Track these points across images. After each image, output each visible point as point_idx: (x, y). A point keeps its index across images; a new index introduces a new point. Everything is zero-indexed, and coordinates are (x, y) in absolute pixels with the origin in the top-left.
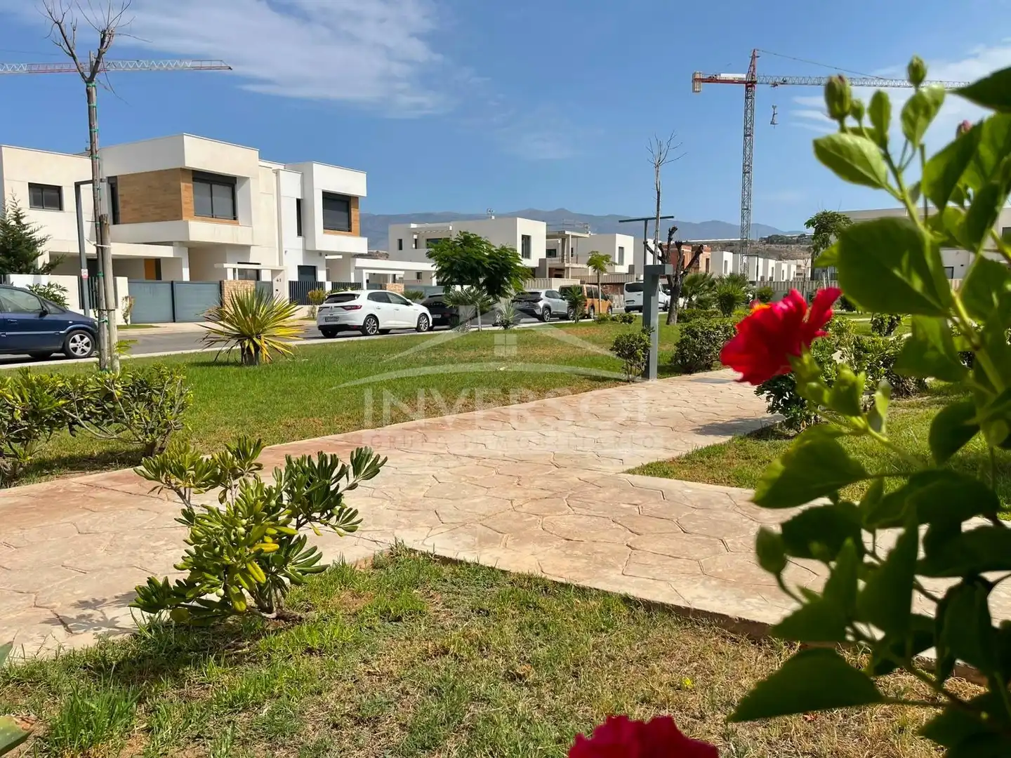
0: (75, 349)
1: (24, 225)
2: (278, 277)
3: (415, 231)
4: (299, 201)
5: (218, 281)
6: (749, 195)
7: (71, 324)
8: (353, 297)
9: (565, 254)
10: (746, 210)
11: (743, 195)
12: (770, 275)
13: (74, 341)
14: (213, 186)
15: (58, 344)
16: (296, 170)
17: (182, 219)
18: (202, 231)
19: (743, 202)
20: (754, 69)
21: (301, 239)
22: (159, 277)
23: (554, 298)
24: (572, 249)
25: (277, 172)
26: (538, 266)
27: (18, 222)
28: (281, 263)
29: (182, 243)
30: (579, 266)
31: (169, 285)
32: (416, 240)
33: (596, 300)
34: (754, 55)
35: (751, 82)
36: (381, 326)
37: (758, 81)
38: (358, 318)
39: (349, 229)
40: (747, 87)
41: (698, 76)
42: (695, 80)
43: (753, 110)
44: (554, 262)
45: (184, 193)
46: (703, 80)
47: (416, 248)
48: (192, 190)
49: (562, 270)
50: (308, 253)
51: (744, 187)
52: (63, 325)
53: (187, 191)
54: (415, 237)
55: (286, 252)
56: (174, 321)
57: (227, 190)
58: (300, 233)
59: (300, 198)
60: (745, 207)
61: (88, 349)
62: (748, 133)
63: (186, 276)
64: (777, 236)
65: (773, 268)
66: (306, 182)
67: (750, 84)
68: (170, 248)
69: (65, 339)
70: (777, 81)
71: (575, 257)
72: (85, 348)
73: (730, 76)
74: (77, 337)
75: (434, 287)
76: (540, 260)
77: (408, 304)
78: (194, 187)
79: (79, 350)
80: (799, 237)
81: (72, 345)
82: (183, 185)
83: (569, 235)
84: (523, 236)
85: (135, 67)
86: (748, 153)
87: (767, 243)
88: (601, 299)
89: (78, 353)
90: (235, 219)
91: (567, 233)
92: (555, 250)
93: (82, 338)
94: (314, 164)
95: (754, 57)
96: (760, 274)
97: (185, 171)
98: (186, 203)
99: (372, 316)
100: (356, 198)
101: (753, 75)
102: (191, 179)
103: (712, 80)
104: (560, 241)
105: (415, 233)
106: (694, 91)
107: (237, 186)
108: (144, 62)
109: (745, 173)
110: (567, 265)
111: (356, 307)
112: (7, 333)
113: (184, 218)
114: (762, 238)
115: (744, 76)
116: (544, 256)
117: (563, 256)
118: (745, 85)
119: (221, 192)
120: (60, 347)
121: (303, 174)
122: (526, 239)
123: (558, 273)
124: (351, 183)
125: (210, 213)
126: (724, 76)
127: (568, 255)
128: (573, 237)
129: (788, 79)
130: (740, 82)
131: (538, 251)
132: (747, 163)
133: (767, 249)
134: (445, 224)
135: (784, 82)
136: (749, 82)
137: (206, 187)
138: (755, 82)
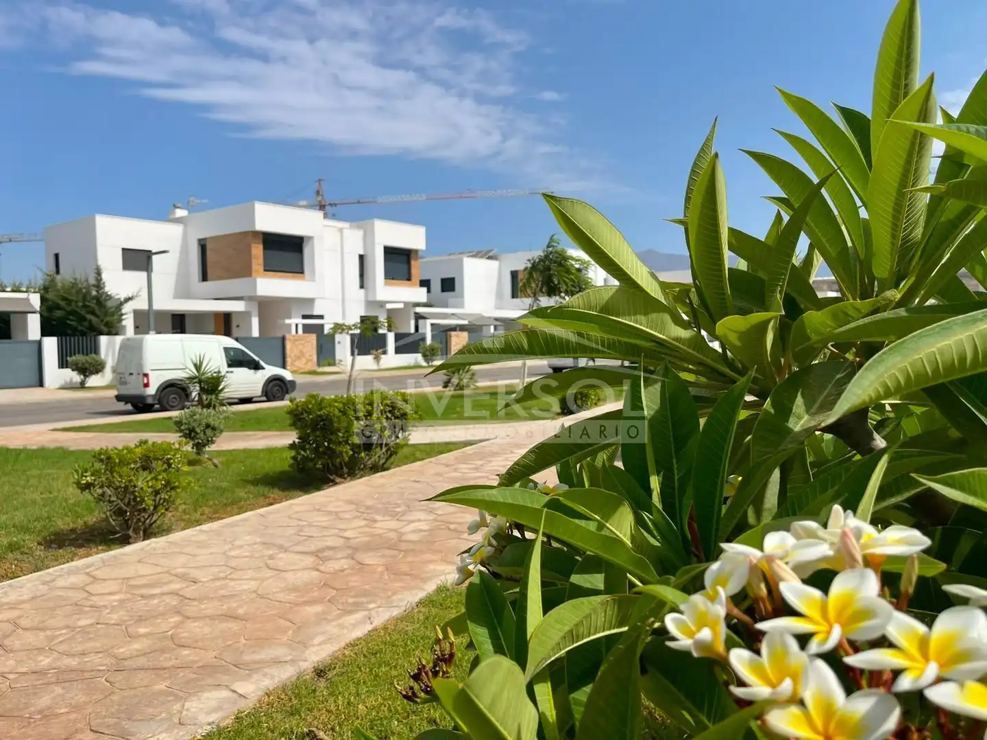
16: (359, 227)
18: (271, 286)
25: (341, 230)
39: (409, 279)
50: (370, 304)
59: (362, 253)
100: (416, 251)
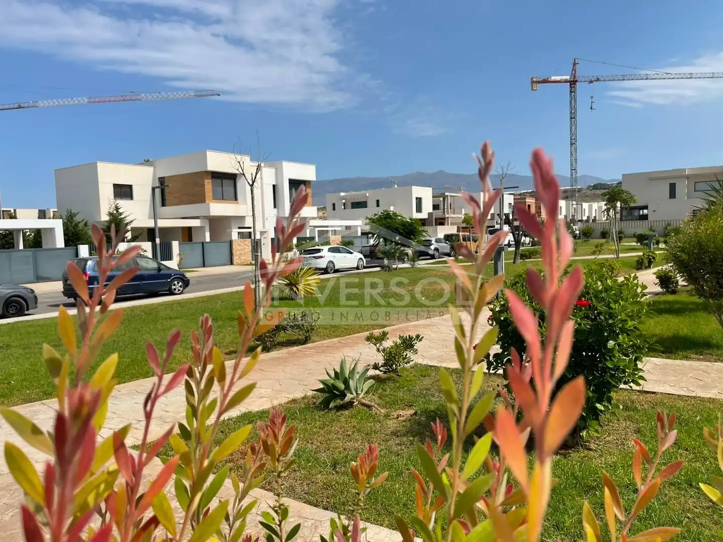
0: (175, 289)
1: (121, 213)
2: (265, 236)
3: (343, 197)
4: (274, 186)
5: (229, 240)
6: (576, 160)
7: (173, 276)
8: (319, 251)
9: (446, 208)
10: (573, 169)
11: (571, 161)
12: (594, 215)
13: (174, 285)
14: (223, 181)
15: (167, 287)
17: (205, 202)
19: (572, 165)
20: (575, 72)
21: (276, 210)
22: (190, 240)
23: (441, 243)
24: (450, 204)
26: (427, 217)
27: (117, 212)
28: (264, 227)
29: (205, 217)
30: (455, 216)
31: (201, 245)
32: (344, 203)
33: (468, 242)
34: (574, 62)
35: (573, 81)
36: (336, 268)
37: (579, 80)
38: (322, 264)
40: (571, 85)
41: (535, 80)
42: (533, 82)
43: (575, 100)
44: (438, 214)
45: (206, 187)
46: (539, 82)
47: (344, 209)
48: (211, 184)
49: (444, 219)
51: (571, 154)
52: (169, 276)
53: (208, 184)
54: (344, 201)
55: (267, 219)
56: (204, 266)
57: (231, 182)
58: (275, 207)
60: (573, 168)
61: (181, 289)
62: (573, 117)
63: (208, 239)
64: (601, 184)
65: (596, 210)
66: (279, 173)
67: (573, 83)
68: (198, 221)
69: (170, 284)
70: (593, 79)
71: (452, 210)
72: (180, 288)
73: (558, 78)
74: (176, 282)
75: (359, 237)
76: (429, 213)
77: (351, 253)
78: (212, 182)
79: (177, 290)
80: (618, 184)
81: (173, 287)
82: (206, 181)
83: (448, 196)
84: (417, 198)
85: (158, 97)
86: (573, 130)
87: (593, 189)
88: (472, 242)
89: (176, 292)
90: (236, 200)
91: (446, 194)
92: (438, 205)
93: (178, 283)
94: (284, 163)
95: (575, 64)
96: (587, 214)
97: (207, 173)
98: (208, 192)
99: (331, 262)
101: (574, 76)
102: (210, 177)
103: (545, 81)
104: (441, 199)
105: (344, 199)
106: (532, 90)
107: (238, 178)
108: (163, 93)
109: (572, 144)
110: (447, 216)
111: (321, 257)
112: (143, 282)
113: (207, 202)
114: (589, 186)
115: (568, 77)
116: (431, 210)
117: (444, 209)
118: (569, 83)
119: (228, 183)
120: (167, 289)
121: (276, 169)
122: (419, 200)
123: (441, 222)
124: (307, 172)
125: (221, 197)
126: (553, 78)
127: (447, 209)
128: (450, 196)
129: (600, 77)
130: (566, 81)
131: (427, 207)
132: (573, 138)
133: (593, 194)
134: (364, 192)
135: (598, 80)
136: (572, 81)
137: (219, 181)
138: (577, 81)
